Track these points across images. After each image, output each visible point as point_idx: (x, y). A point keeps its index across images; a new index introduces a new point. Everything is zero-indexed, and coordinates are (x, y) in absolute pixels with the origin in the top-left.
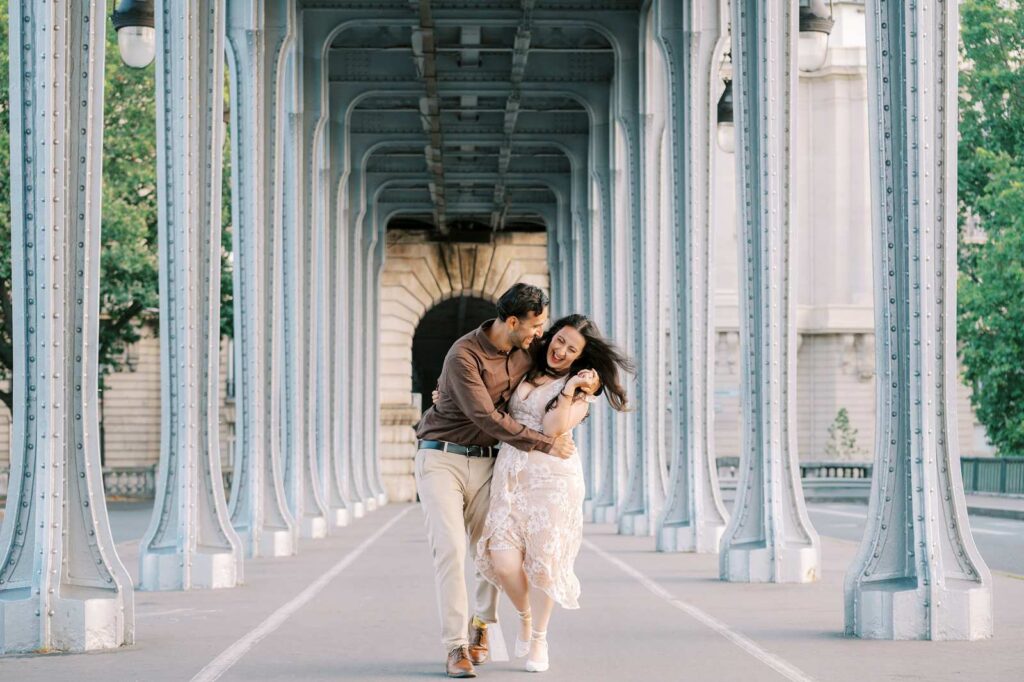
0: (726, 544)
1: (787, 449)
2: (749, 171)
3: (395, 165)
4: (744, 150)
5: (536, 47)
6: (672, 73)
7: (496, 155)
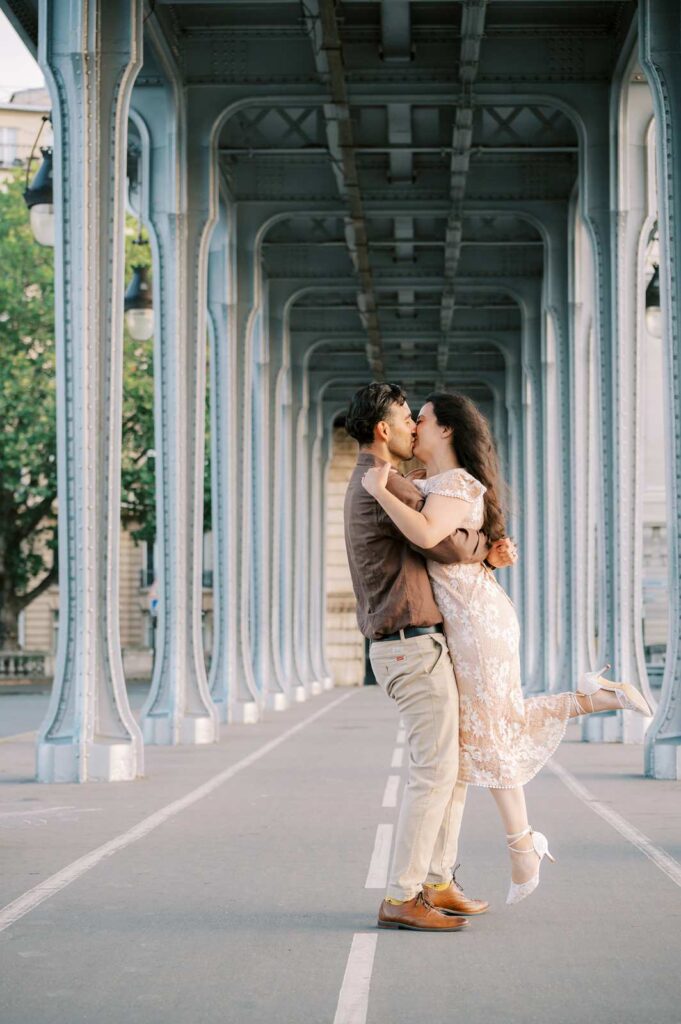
0: (652, 739)
2: (676, 343)
4: (671, 320)
5: (468, 240)
6: (599, 254)
7: (434, 353)
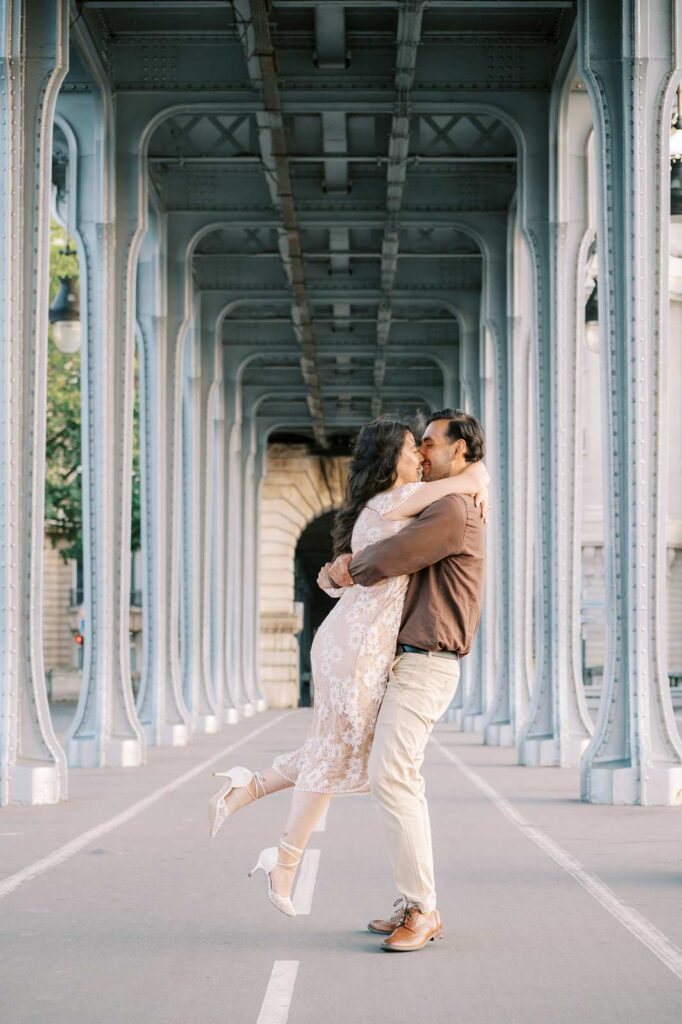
0: (588, 762)
1: (654, 659)
2: (614, 358)
3: (273, 378)
4: (609, 334)
5: (405, 252)
6: (538, 267)
7: (371, 368)
